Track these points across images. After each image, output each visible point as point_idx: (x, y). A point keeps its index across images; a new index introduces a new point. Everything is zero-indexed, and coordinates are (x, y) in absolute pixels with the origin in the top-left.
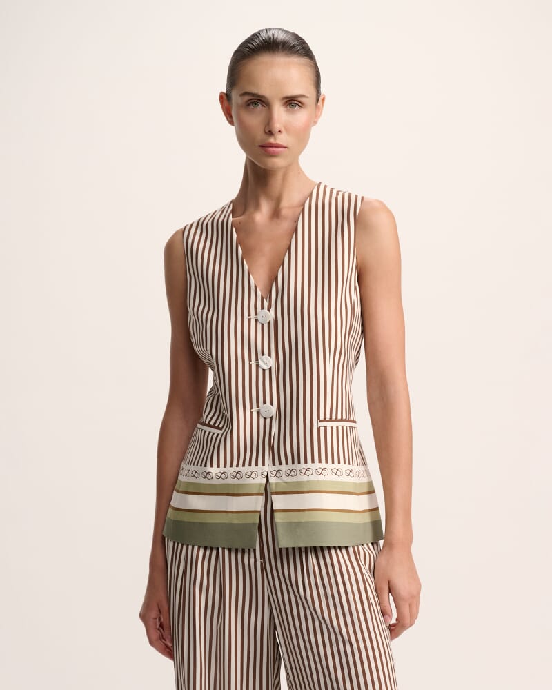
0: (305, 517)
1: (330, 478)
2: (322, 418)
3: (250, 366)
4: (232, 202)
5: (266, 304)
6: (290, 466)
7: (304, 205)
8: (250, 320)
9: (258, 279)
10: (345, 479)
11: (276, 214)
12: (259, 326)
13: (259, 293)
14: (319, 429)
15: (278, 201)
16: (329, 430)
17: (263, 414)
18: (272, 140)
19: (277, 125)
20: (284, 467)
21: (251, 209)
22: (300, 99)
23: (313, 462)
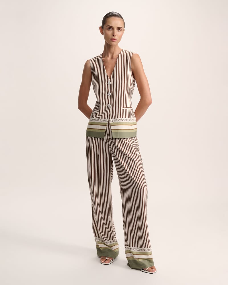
0: (119, 131)
1: (125, 122)
2: (123, 107)
3: (106, 95)
4: (102, 54)
5: (110, 80)
6: (115, 119)
7: (119, 55)
8: (106, 84)
9: (108, 74)
10: (128, 122)
11: (112, 58)
12: (108, 85)
13: (108, 77)
14: (122, 110)
15: (113, 54)
16: (125, 110)
17: (108, 106)
18: (114, 38)
19: (115, 34)
20: (114, 119)
21: (106, 56)
22: (121, 28)
23: (121, 118)
